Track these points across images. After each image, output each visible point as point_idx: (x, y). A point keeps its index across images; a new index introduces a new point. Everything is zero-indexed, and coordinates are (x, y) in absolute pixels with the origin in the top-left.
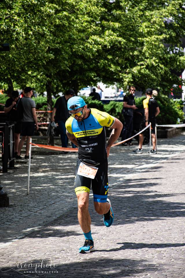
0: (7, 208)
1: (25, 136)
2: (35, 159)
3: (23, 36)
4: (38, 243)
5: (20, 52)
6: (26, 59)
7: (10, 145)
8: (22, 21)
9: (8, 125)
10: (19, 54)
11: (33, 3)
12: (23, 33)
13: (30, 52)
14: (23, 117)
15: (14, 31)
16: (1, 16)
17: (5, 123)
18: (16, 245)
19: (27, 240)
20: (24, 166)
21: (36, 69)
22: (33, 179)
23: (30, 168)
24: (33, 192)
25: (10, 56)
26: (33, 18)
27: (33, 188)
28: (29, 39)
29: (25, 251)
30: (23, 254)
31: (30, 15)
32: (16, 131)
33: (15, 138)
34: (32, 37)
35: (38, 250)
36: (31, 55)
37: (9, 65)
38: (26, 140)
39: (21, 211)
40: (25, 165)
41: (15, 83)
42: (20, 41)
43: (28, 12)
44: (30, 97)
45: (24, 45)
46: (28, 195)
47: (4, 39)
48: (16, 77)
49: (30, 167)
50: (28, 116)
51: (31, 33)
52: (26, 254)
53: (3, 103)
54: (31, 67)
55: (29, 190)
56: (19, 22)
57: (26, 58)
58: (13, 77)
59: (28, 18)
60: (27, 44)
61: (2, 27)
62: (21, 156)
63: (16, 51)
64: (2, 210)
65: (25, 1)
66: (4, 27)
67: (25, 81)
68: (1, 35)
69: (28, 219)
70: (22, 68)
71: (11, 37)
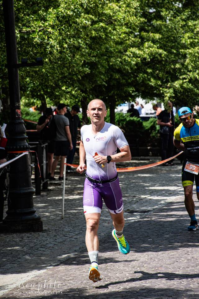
0: (40, 233)
1: (59, 155)
2: (69, 180)
3: (57, 50)
4: (74, 270)
5: (53, 67)
6: (60, 74)
7: (43, 165)
8: (56, 34)
9: (41, 144)
11: (68, 15)
12: (58, 46)
13: (64, 67)
14: (56, 136)
15: (48, 44)
16: (35, 28)
17: (38, 143)
18: (51, 272)
19: (62, 268)
20: (58, 188)
21: (70, 84)
22: (68, 202)
24: (67, 216)
25: (44, 70)
26: (68, 30)
27: (68, 211)
28: (64, 52)
29: (61, 279)
30: (59, 283)
31: (64, 27)
32: (50, 151)
33: (48, 158)
34: (67, 50)
35: (75, 278)
36: (66, 69)
37: (42, 80)
38: (60, 160)
39: (55, 236)
40: (59, 187)
41: (48, 100)
42: (54, 54)
43: (62, 23)
45: (58, 59)
46: (63, 219)
47: (37, 53)
48: (49, 93)
49: (64, 189)
50: (61, 135)
51: (66, 46)
52: (61, 282)
53: (35, 120)
54: (66, 82)
55: (63, 213)
56: (53, 34)
57: (60, 72)
58: (46, 93)
59: (63, 30)
60: (61, 57)
61: (36, 40)
62: (55, 177)
63: (49, 66)
64: (36, 235)
65: (60, 13)
66: (37, 40)
67: (58, 98)
68: (34, 49)
69: (63, 245)
70: (56, 83)
71: (45, 51)
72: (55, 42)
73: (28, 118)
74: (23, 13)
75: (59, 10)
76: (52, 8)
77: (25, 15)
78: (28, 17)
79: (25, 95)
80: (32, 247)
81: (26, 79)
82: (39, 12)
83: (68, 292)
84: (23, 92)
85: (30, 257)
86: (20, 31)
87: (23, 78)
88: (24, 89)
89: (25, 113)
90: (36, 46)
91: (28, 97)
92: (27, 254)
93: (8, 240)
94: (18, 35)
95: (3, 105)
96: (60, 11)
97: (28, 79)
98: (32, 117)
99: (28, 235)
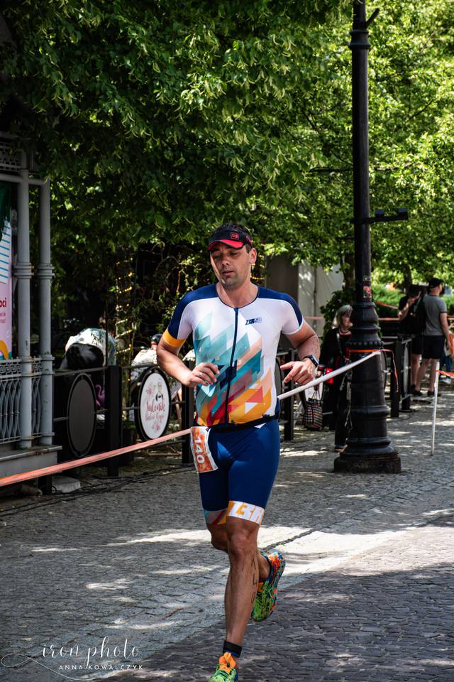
0: (397, 476)
1: (428, 358)
2: (444, 397)
3: (431, 196)
4: (449, 535)
5: (425, 222)
6: (434, 233)
7: (403, 373)
8: (431, 172)
9: (400, 340)
10: (424, 224)
11: (451, 143)
12: (433, 190)
13: (441, 222)
14: (425, 327)
15: (418, 187)
16: (398, 164)
17: (396, 337)
18: (412, 536)
19: (430, 529)
20: (426, 408)
21: (450, 248)
22: (441, 430)
23: (435, 412)
24: (440, 451)
25: (409, 227)
26: (449, 165)
27: (441, 444)
28: (442, 200)
29: (428, 546)
30: (425, 552)
31: (444, 162)
32: (414, 350)
33: (412, 362)
34: (447, 197)
35: (449, 547)
36: (444, 225)
37: (406, 242)
38: (430, 365)
39: (420, 481)
40: (427, 406)
41: (414, 273)
42: (426, 203)
43: (441, 156)
44: (438, 294)
45: (432, 209)
46: (432, 455)
47: (399, 201)
48: (417, 261)
49: (435, 409)
50: (432, 326)
51: (445, 190)
52: (429, 552)
53: (394, 304)
54: (443, 246)
55: (434, 448)
56: (426, 173)
57: (435, 230)
58: (412, 261)
59: (442, 166)
60: (438, 207)
61: (399, 182)
62: (421, 391)
63: (418, 220)
64: (390, 477)
65: (438, 140)
66: (401, 182)
67: (431, 269)
68: (396, 195)
69: (432, 496)
70: (427, 247)
71: (412, 198)
72: (428, 185)
73: (383, 299)
74: (382, 141)
75: (437, 136)
76: (426, 133)
77: (384, 144)
78: (389, 148)
79: (378, 265)
80: (384, 496)
81: (381, 240)
82: (407, 139)
83: (439, 567)
84: (377, 261)
85: (382, 511)
86: (376, 169)
87: (377, 239)
88: (377, 255)
89: (379, 292)
90: (399, 190)
91: (383, 268)
92: (376, 505)
93: (347, 483)
94: (373, 176)
95: (346, 279)
96: (438, 138)
97: (384, 241)
98: (389, 298)
99: (378, 477)
